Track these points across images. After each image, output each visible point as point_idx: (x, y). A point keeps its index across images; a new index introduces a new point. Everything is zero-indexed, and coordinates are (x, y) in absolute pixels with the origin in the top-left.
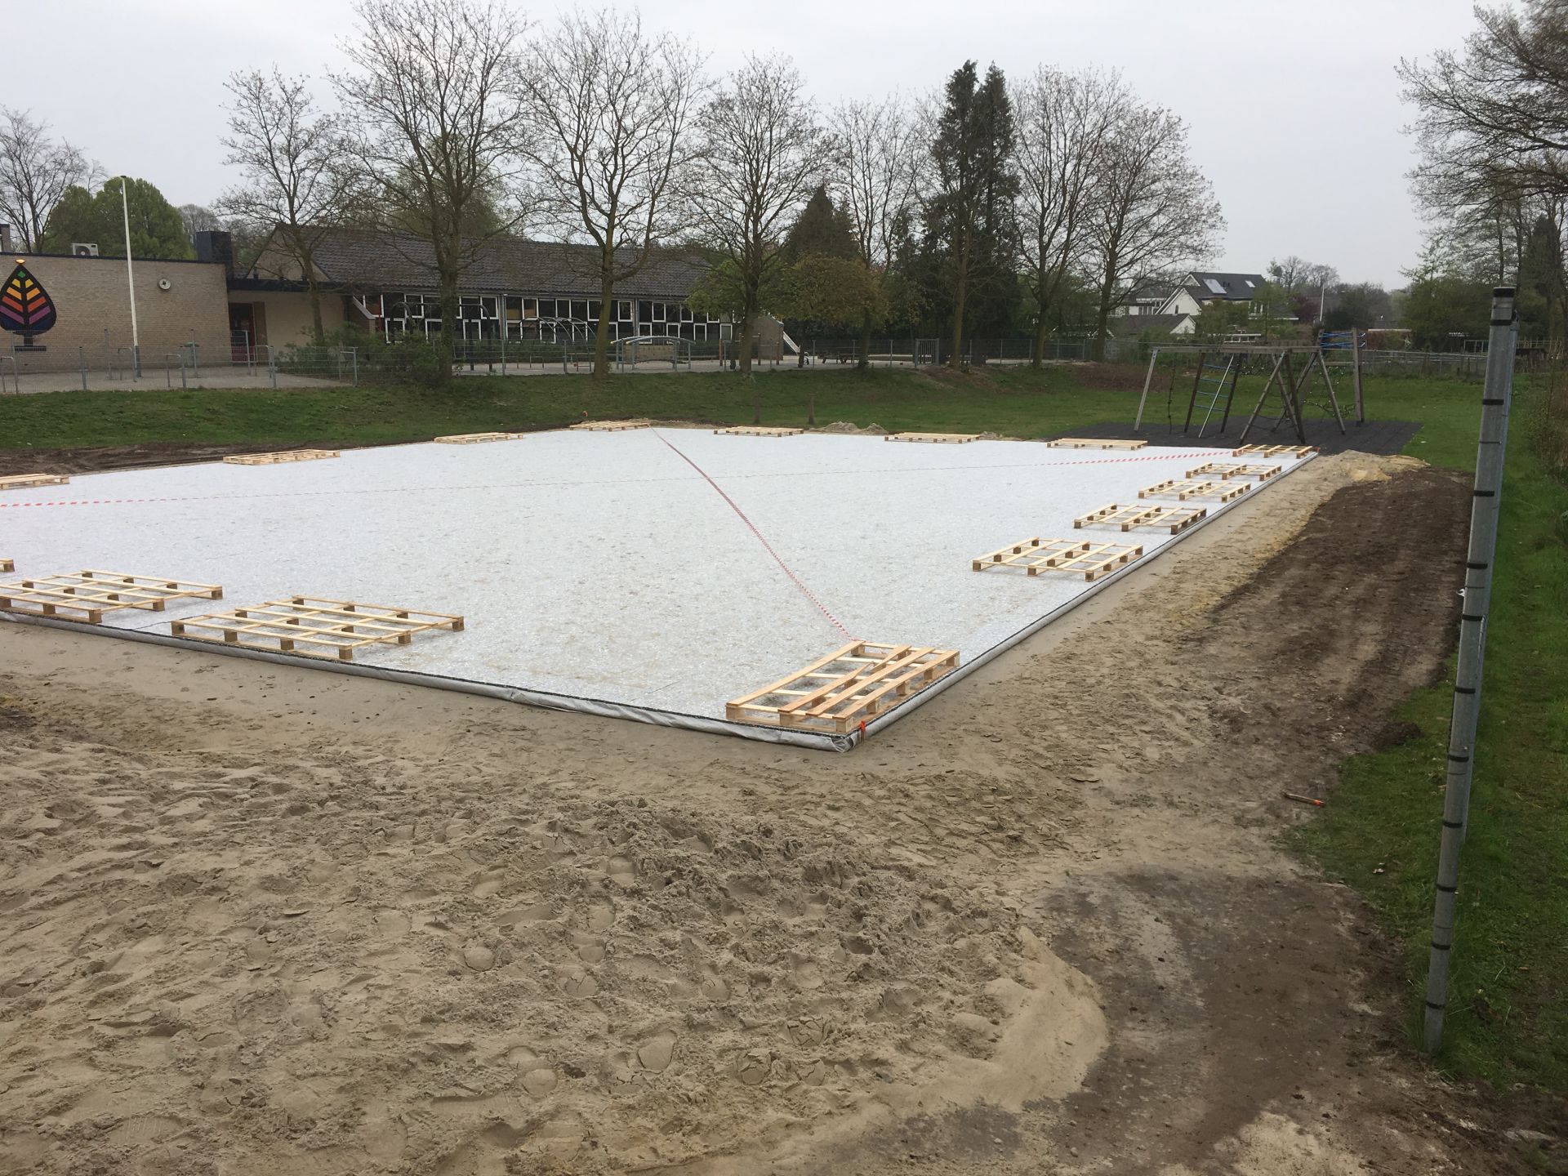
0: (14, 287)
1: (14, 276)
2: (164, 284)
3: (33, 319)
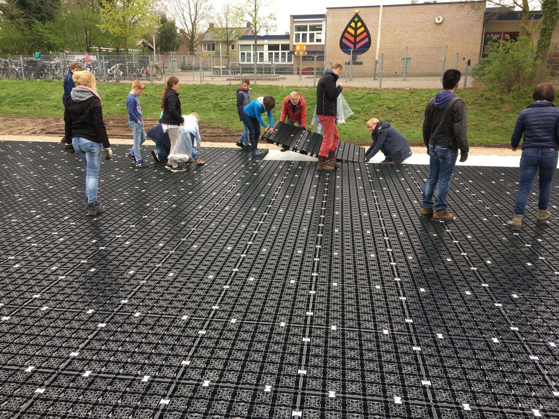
0: (352, 27)
1: (353, 20)
2: (439, 19)
3: (358, 46)
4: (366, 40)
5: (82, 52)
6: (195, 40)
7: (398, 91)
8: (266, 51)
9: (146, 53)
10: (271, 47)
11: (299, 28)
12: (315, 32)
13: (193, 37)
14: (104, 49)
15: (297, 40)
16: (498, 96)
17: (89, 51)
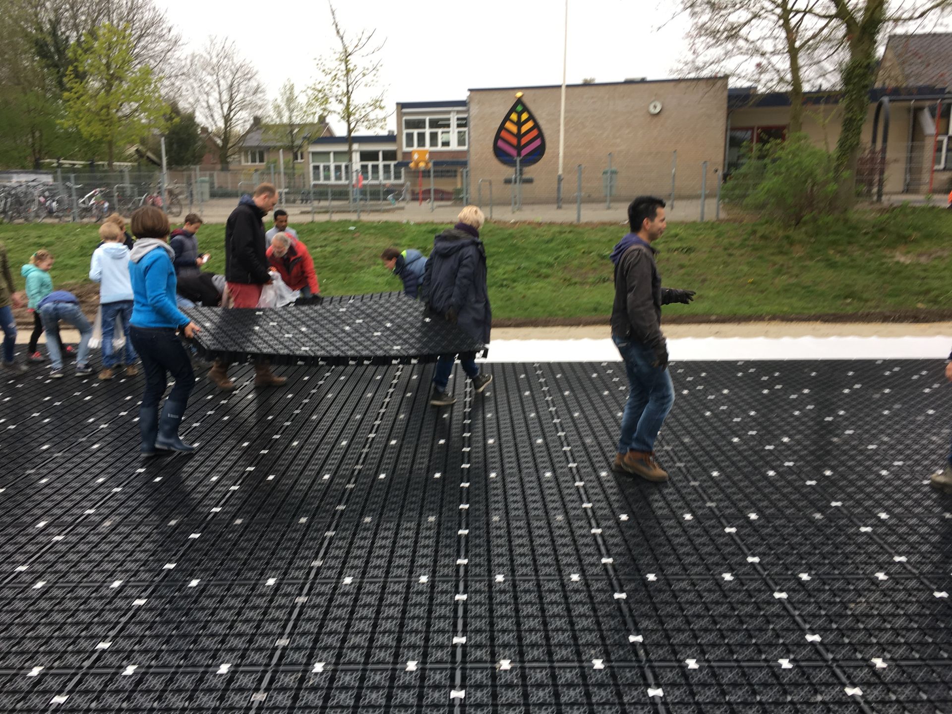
0: (512, 121)
1: (513, 110)
2: (655, 107)
3: (525, 152)
4: (538, 143)
5: (24, 169)
6: (230, 145)
7: (612, 228)
8: (357, 163)
9: (143, 168)
10: (365, 156)
11: (410, 124)
12: (440, 131)
13: (226, 140)
14: (66, 163)
15: (410, 143)
16: (781, 233)
17: (38, 167)
